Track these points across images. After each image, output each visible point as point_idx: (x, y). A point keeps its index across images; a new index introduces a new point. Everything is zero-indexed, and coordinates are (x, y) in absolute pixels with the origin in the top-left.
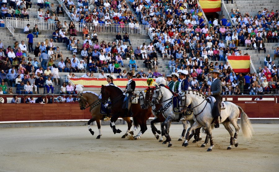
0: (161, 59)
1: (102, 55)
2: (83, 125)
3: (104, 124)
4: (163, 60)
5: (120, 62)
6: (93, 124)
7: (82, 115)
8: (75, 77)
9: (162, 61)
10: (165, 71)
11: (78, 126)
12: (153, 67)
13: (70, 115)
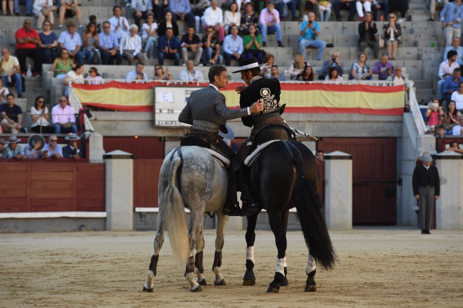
0: (425, 17)
1: (214, 9)
2: (74, 231)
3: (146, 227)
4: (431, 20)
5: (271, 30)
6: (108, 226)
7: (72, 198)
8: (98, 80)
9: (425, 25)
10: (424, 56)
11: (55, 232)
12: (381, 43)
13: (25, 197)
